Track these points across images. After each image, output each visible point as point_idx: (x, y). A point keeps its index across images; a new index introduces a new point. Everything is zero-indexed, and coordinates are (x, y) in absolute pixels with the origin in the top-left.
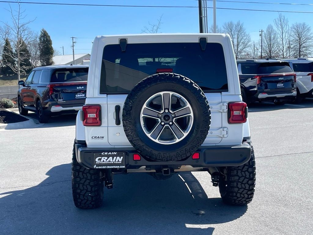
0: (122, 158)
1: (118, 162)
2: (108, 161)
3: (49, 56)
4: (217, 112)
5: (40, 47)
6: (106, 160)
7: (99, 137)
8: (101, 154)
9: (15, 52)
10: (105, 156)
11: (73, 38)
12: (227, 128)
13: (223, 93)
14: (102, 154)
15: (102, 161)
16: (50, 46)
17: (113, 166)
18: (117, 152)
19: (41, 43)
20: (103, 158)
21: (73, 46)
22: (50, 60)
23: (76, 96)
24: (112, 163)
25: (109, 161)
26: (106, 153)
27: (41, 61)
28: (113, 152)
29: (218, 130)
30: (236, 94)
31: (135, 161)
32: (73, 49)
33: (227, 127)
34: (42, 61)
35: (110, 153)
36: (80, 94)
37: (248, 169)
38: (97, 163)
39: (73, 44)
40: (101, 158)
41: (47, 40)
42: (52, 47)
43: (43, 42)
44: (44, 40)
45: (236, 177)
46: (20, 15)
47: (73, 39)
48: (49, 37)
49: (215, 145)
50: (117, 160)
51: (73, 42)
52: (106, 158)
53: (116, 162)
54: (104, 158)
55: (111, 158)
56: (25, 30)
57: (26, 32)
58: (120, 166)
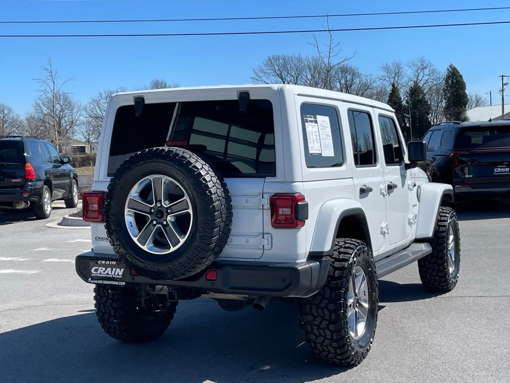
0: (122, 270)
1: (118, 276)
2: (105, 273)
3: (461, 109)
4: (256, 209)
5: (445, 94)
6: (104, 272)
7: (103, 238)
8: (97, 263)
9: (406, 104)
10: (102, 266)
11: (503, 76)
12: (270, 235)
13: (268, 179)
14: (99, 262)
15: (99, 272)
16: (462, 92)
17: (111, 280)
18: (116, 261)
19: (447, 87)
20: (100, 268)
21: (503, 90)
22: (462, 115)
23: (495, 170)
24: (111, 276)
25: (108, 274)
26: (103, 262)
27: (446, 117)
28: (112, 261)
29: (256, 238)
30: (286, 181)
31: (131, 276)
32: (503, 96)
33: (271, 232)
34: (448, 116)
35: (108, 262)
36: (501, 168)
37: (327, 305)
38: (92, 275)
39: (503, 87)
40: (97, 268)
41: (457, 81)
42: (465, 94)
43: (450, 87)
44: (452, 82)
45: (309, 316)
46: (331, 50)
47: (502, 79)
48: (461, 76)
49: (254, 260)
50: (116, 274)
51: (503, 84)
52: (104, 269)
53: (115, 276)
54: (102, 269)
55: (109, 269)
56: (425, 68)
57: (427, 71)
58: (119, 281)
